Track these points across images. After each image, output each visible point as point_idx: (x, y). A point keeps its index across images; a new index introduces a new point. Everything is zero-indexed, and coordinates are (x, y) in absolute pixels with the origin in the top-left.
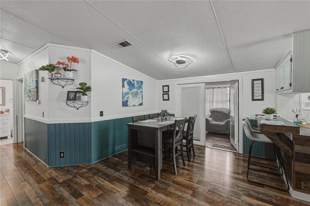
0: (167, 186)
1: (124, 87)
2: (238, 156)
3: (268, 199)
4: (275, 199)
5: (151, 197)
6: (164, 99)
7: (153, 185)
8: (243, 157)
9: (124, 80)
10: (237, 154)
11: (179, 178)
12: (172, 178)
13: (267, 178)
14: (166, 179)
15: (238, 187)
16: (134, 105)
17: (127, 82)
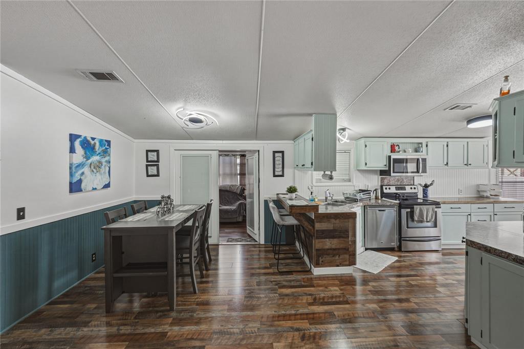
0: (191, 313)
1: (75, 153)
2: (259, 247)
3: (298, 283)
4: (304, 282)
5: (175, 337)
6: (149, 174)
7: (170, 320)
8: (265, 247)
9: (73, 138)
10: (258, 246)
11: (202, 296)
12: (194, 300)
13: (293, 264)
14: (185, 305)
15: (272, 282)
16: (94, 189)
17: (80, 141)
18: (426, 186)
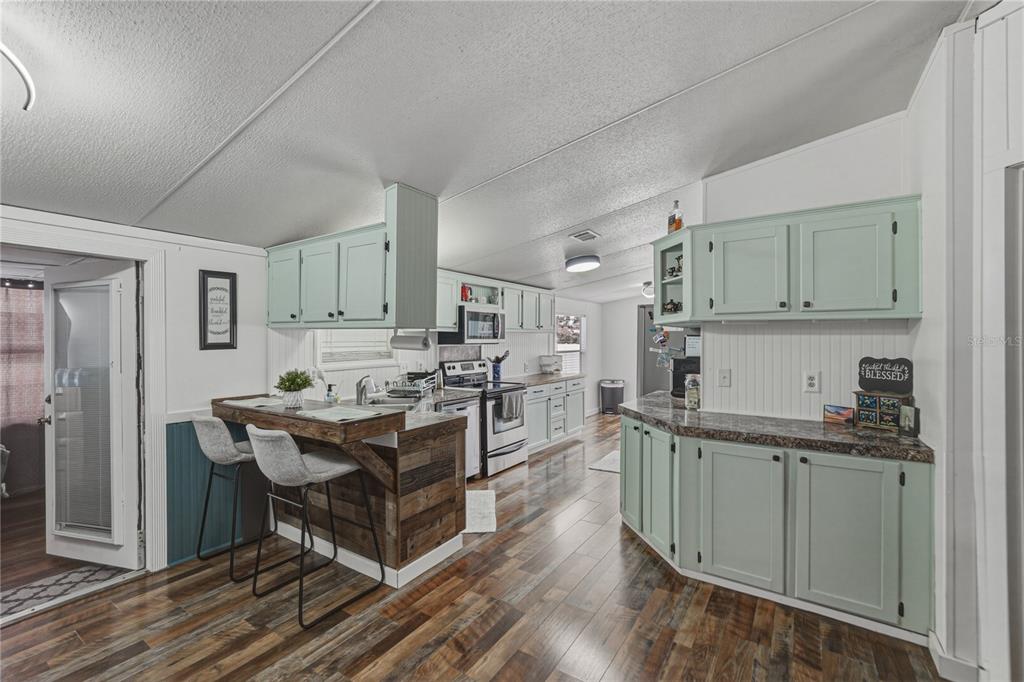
4: (393, 618)
18: (498, 360)
